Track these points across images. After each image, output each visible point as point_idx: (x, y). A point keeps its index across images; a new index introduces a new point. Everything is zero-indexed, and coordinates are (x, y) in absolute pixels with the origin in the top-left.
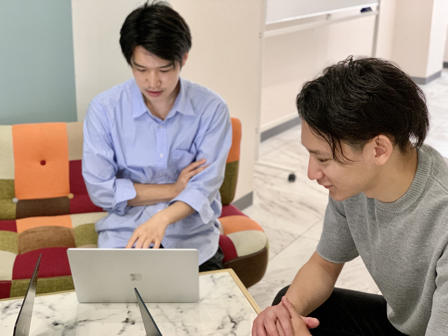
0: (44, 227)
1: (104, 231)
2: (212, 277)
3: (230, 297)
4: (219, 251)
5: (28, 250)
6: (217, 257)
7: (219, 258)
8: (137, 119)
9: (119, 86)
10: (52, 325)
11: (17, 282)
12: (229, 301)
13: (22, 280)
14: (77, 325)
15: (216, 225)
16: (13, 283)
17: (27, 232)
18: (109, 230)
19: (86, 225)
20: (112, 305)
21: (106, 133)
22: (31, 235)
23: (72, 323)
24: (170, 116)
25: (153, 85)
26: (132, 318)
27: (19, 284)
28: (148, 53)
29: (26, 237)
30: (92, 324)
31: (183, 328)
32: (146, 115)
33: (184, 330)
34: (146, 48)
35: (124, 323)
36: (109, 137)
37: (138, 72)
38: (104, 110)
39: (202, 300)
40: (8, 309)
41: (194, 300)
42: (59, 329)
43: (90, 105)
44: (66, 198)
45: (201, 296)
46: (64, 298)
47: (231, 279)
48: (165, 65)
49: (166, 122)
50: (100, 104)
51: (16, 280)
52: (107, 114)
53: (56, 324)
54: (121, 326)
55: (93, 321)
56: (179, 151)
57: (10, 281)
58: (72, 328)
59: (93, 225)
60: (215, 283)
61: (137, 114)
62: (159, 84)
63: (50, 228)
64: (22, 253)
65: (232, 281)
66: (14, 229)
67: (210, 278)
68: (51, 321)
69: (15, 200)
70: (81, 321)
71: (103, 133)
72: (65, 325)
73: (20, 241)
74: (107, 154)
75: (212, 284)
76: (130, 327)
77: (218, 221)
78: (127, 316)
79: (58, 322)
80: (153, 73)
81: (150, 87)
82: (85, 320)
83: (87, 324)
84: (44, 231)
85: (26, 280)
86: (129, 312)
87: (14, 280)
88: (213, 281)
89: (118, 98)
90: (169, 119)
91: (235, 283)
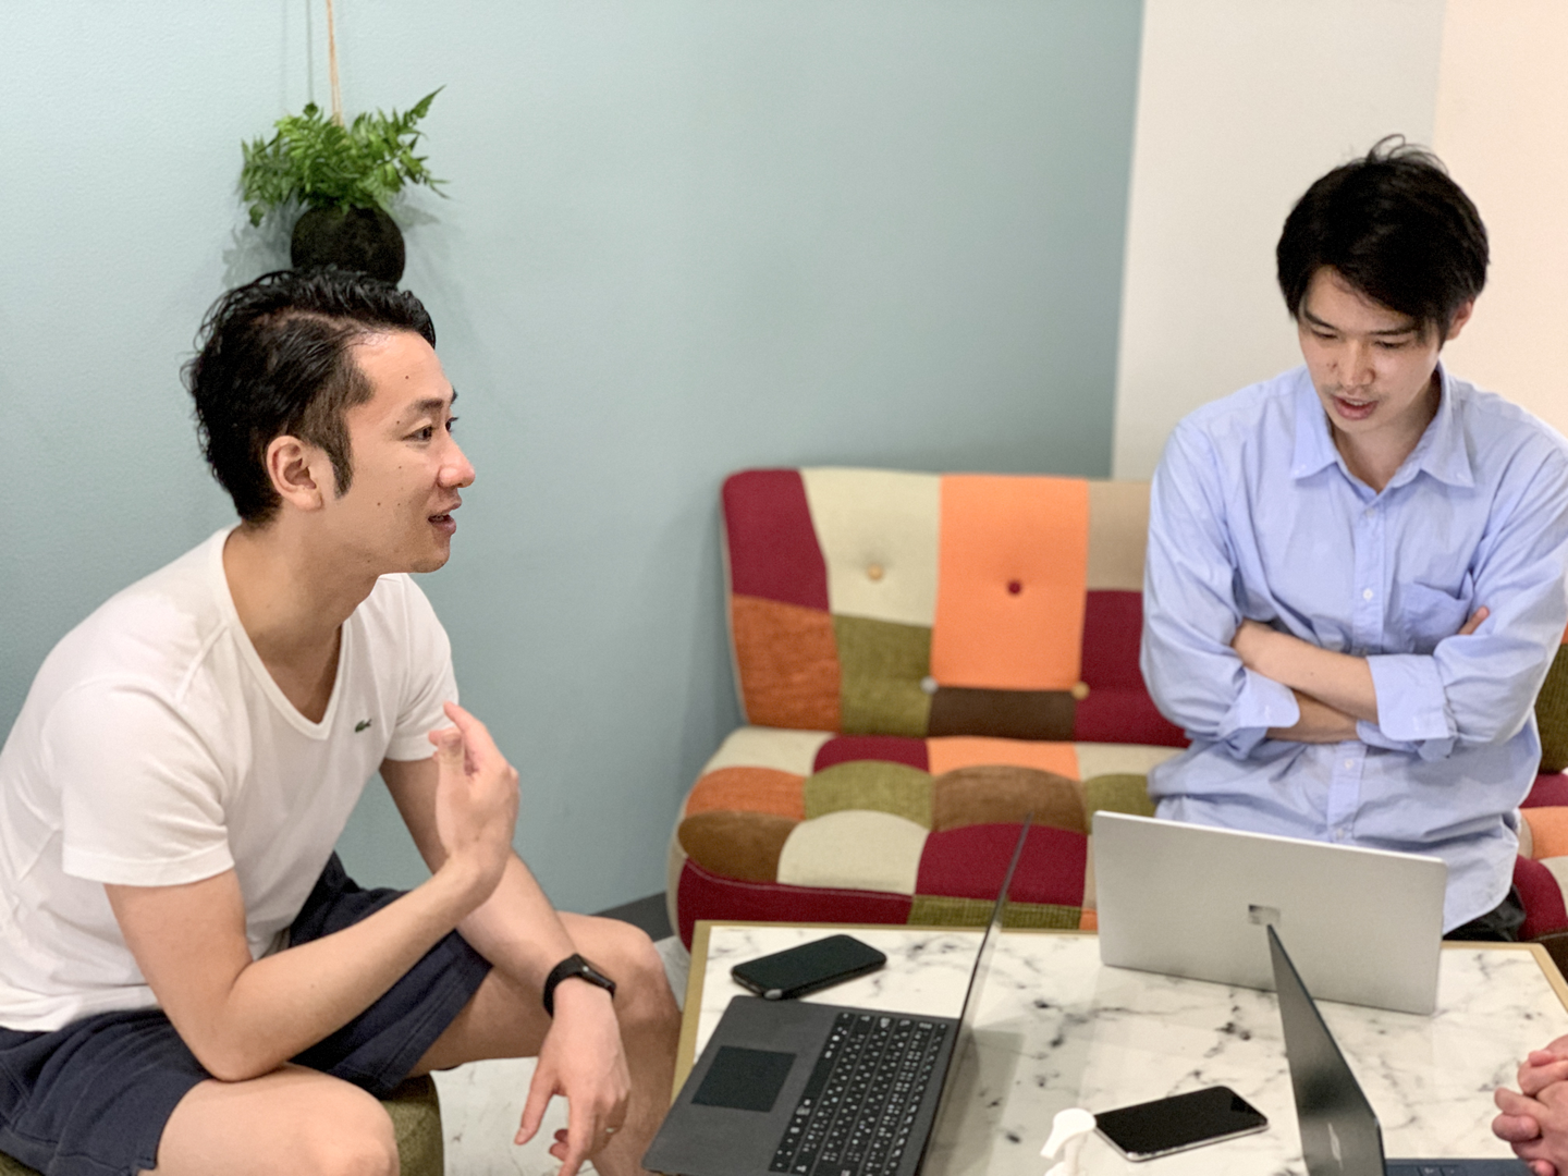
0: (1005, 768)
1: (1173, 797)
2: (1480, 957)
3: (1528, 1017)
4: (1511, 898)
5: (964, 823)
6: (1504, 915)
7: (1510, 919)
8: (1302, 483)
9: (1261, 387)
10: (1033, 1007)
11: (927, 903)
12: (1522, 1026)
13: (942, 898)
14: (1097, 1016)
15: (1509, 822)
16: (915, 902)
17: (956, 776)
18: (1189, 796)
19: (1119, 777)
20: (1191, 984)
21: (1213, 514)
22: (970, 784)
23: (1084, 1009)
24: (1397, 482)
25: (1348, 382)
26: (1244, 1025)
27: (933, 907)
28: (1347, 286)
29: (956, 786)
30: (1135, 1021)
31: (1383, 1071)
32: (1331, 471)
33: (1386, 1077)
34: (1345, 272)
35: (1223, 1035)
36: (1222, 527)
37: (1313, 341)
38: (1211, 450)
39: (1445, 1011)
40: (920, 952)
41: (1424, 1009)
42: (1048, 1019)
43: (1173, 433)
44: (1065, 695)
45: (1443, 1000)
46: (1063, 947)
47: (1536, 970)
48: (1392, 327)
49: (1385, 498)
50: (1203, 433)
51: (925, 897)
52: (1219, 463)
53: (1044, 1006)
54: (1215, 1038)
55: (1138, 1013)
56: (1424, 589)
57: (909, 897)
58: (1081, 1021)
59: (1141, 781)
60: (1486, 974)
61: (1304, 467)
62: (1367, 380)
63: (1021, 772)
64: (942, 829)
65: (1537, 978)
66: (921, 761)
67: (1475, 959)
68: (1030, 996)
69: (930, 685)
70: (1106, 1010)
71: (1205, 516)
72: (1067, 1010)
73: (938, 798)
74: (1212, 576)
75: (1479, 976)
76: (1235, 1043)
77: (1517, 814)
78: (1226, 1017)
79: (1047, 1002)
80: (1354, 346)
81: (1340, 387)
82: (1118, 1010)
83: (1125, 1019)
84: (1003, 777)
85: (951, 899)
86: (1236, 1009)
87: (921, 897)
88: (1483, 968)
89: (1254, 420)
90: (1394, 491)
91: (1546, 984)
